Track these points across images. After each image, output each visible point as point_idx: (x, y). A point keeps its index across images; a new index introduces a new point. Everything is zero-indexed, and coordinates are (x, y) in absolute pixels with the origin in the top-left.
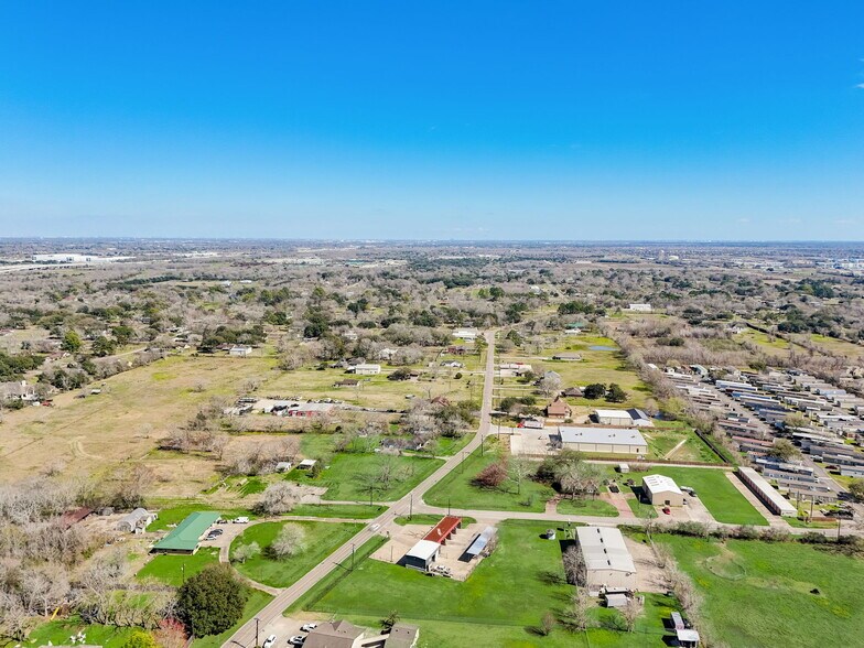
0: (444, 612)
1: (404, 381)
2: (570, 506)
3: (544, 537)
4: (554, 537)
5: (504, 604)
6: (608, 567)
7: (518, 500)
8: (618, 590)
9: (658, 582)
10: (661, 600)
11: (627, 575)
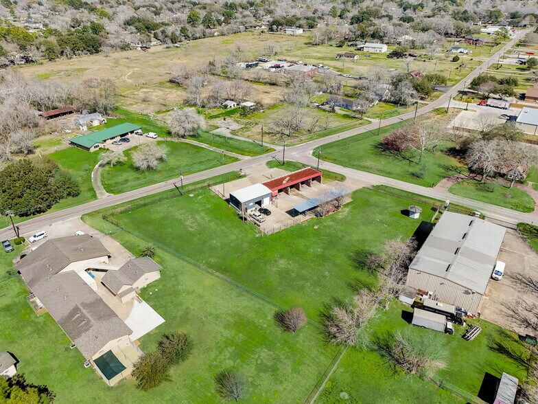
0: (212, 260)
1: (400, 59)
2: (472, 188)
3: (406, 213)
4: (417, 216)
5: (284, 274)
6: (443, 274)
7: (412, 170)
8: (441, 306)
9: (524, 314)
10: (507, 344)
11: (467, 293)
